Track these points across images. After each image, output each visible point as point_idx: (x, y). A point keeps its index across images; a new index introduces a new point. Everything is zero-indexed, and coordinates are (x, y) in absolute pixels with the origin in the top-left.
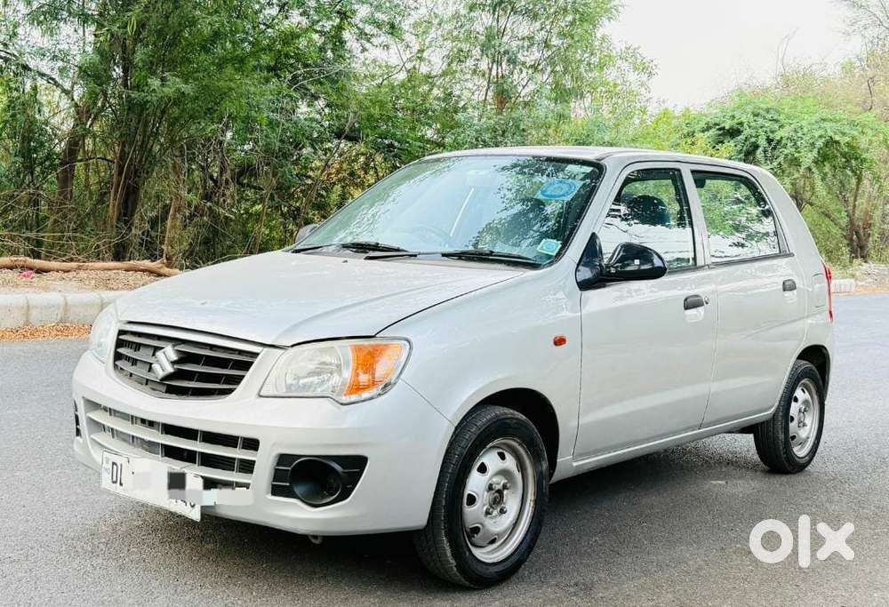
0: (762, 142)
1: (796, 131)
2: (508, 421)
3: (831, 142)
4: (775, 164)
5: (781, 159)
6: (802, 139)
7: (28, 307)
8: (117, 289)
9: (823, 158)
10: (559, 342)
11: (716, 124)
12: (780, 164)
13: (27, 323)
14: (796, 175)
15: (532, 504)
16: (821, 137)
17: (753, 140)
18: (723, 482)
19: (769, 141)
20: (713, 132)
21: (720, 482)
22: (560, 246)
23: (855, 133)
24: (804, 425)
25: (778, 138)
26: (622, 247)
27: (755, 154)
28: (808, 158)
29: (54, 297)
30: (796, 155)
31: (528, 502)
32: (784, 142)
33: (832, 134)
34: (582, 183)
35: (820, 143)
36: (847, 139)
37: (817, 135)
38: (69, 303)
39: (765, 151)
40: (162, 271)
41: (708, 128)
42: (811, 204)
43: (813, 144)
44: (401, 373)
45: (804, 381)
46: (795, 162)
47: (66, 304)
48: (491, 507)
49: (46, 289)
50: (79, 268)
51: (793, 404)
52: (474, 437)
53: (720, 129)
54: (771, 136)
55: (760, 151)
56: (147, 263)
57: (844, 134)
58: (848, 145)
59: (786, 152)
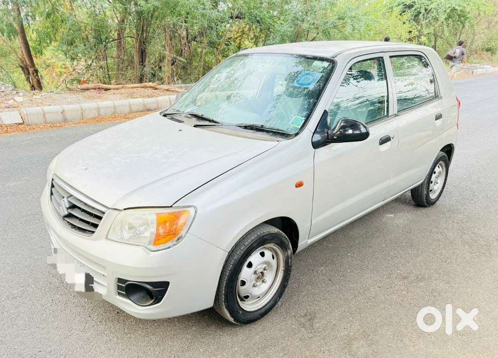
0: (423, 11)
1: (438, 5)
2: (265, 237)
3: (454, 9)
4: (427, 21)
5: (430, 18)
6: (440, 8)
7: (99, 108)
8: (136, 98)
9: (449, 17)
10: (299, 185)
11: (403, 3)
12: (429, 20)
13: (99, 115)
14: (436, 26)
15: (282, 272)
16: (449, 7)
17: (419, 10)
18: (392, 215)
19: (426, 10)
20: (401, 7)
21: (391, 215)
22: (304, 121)
23: (465, 5)
24: (437, 183)
25: (430, 8)
26: (342, 121)
27: (419, 16)
28: (442, 17)
29: (109, 103)
30: (437, 16)
31: (280, 271)
32: (432, 10)
33: (455, 6)
34: (322, 74)
35: (448, 11)
36: (461, 8)
37: (447, 6)
38: (116, 105)
39: (423, 15)
40: (157, 87)
41: (399, 5)
42: (442, 38)
43: (445, 11)
44: (189, 229)
45: (441, 162)
46: (436, 19)
47: (115, 106)
48: (256, 281)
49: (106, 99)
50: (123, 87)
51: (434, 175)
52: (242, 252)
53: (404, 5)
54: (427, 8)
55: (421, 15)
56: (151, 84)
57: (460, 6)
58: (461, 10)
59: (433, 15)
